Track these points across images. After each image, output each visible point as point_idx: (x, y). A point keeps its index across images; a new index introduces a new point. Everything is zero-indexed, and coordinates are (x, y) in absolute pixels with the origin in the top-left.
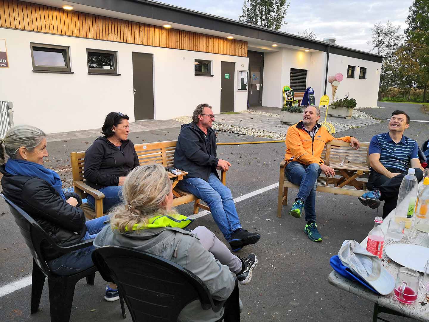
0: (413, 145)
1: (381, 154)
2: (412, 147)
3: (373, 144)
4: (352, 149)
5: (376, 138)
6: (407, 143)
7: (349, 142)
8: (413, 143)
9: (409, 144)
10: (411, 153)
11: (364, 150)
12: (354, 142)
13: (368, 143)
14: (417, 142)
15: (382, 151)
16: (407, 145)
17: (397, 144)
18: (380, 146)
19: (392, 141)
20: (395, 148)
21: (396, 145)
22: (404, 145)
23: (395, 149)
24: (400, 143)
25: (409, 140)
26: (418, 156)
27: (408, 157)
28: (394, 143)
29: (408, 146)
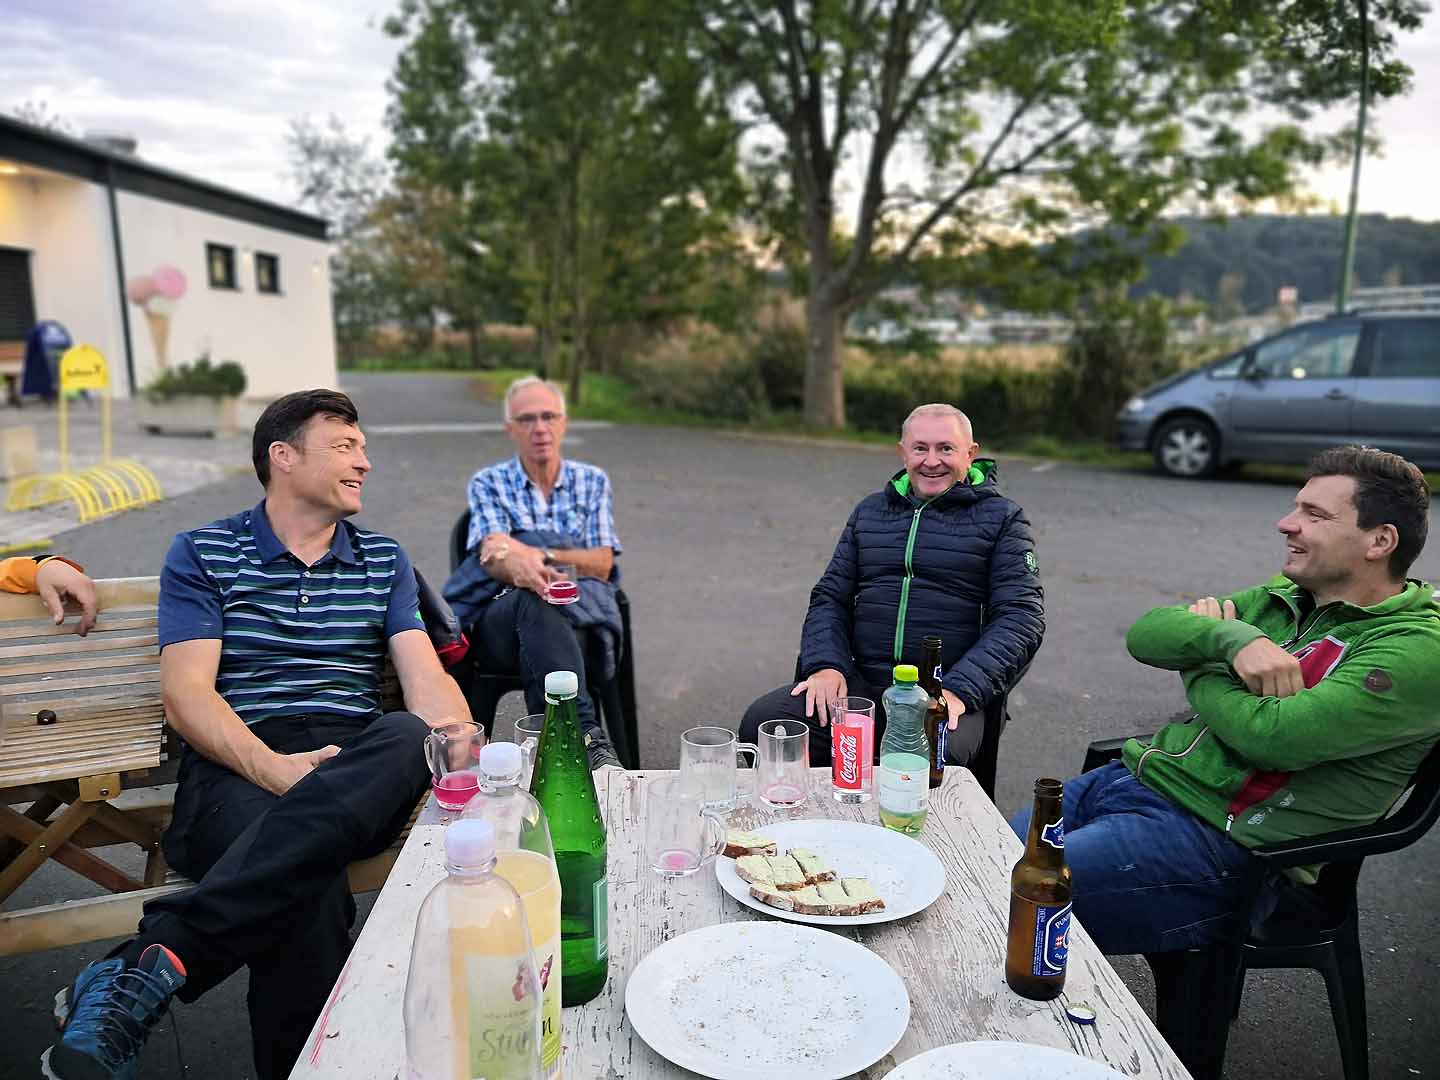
0: (389, 565)
1: (227, 642)
2: (385, 575)
3: (174, 585)
4: (62, 630)
5: (189, 549)
6: (360, 556)
7: (32, 591)
8: (387, 551)
9: (367, 559)
10: (384, 608)
11: (138, 622)
12: (57, 589)
13: (152, 583)
14: (403, 546)
15: (229, 623)
16: (364, 569)
17: (314, 569)
18: (210, 596)
19: (288, 555)
20: (302, 592)
21: (307, 574)
22: (347, 568)
23: (305, 600)
24: (328, 564)
25: (367, 541)
26: (418, 615)
27: (374, 631)
28: (300, 566)
29: (370, 574)
